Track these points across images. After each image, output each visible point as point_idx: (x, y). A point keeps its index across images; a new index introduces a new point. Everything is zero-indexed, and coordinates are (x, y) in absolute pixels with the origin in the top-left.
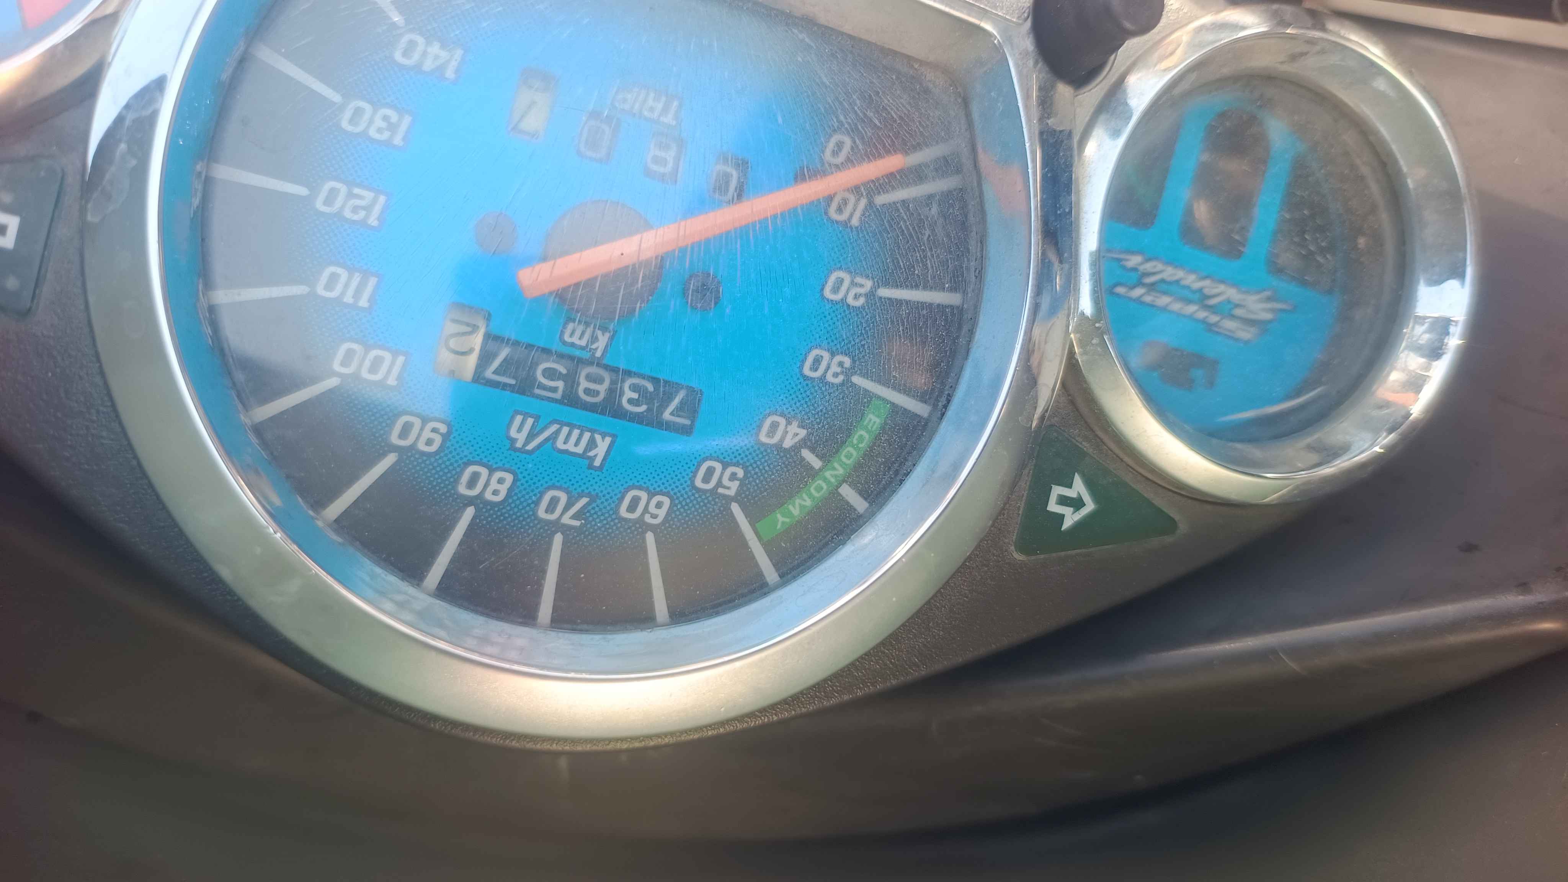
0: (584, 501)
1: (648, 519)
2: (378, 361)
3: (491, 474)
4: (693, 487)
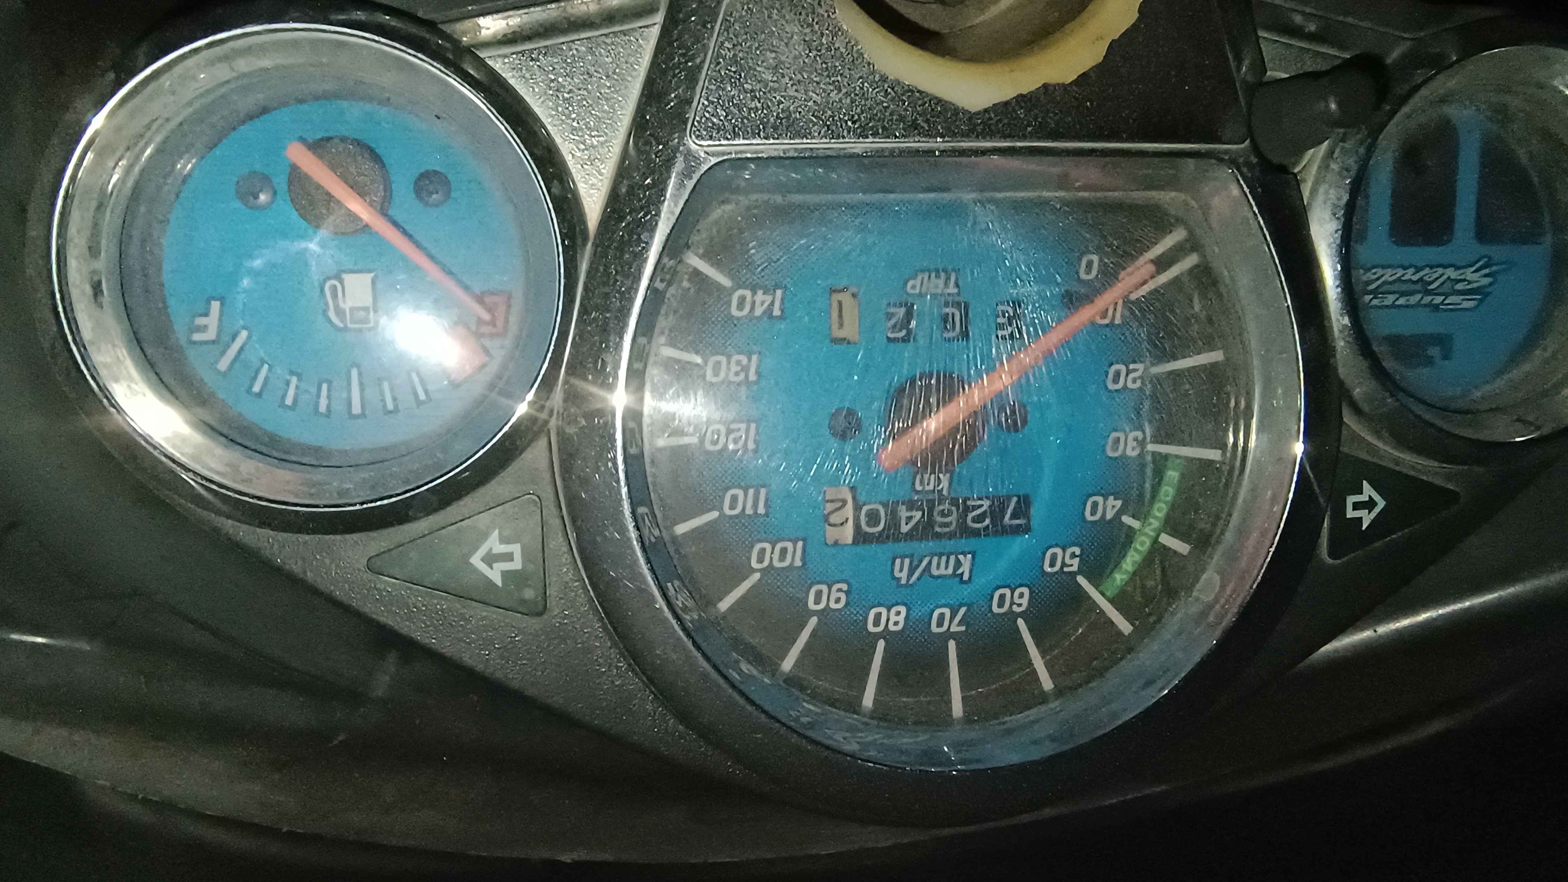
0: (963, 610)
1: (1015, 608)
2: (784, 551)
3: (889, 611)
4: (1044, 573)
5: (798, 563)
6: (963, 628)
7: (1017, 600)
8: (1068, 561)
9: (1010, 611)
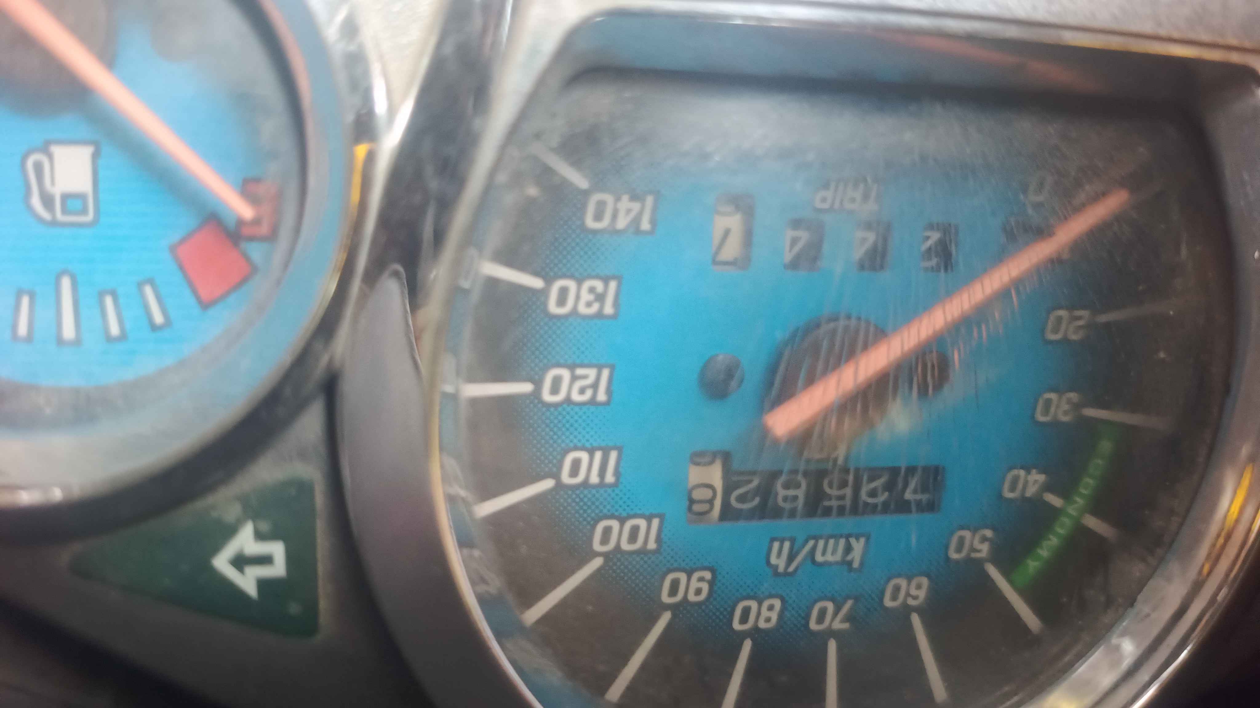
0: (849, 604)
1: (911, 602)
2: (635, 531)
3: (760, 604)
4: (948, 559)
5: (652, 545)
6: (846, 626)
7: (913, 592)
8: (977, 545)
9: (905, 605)
